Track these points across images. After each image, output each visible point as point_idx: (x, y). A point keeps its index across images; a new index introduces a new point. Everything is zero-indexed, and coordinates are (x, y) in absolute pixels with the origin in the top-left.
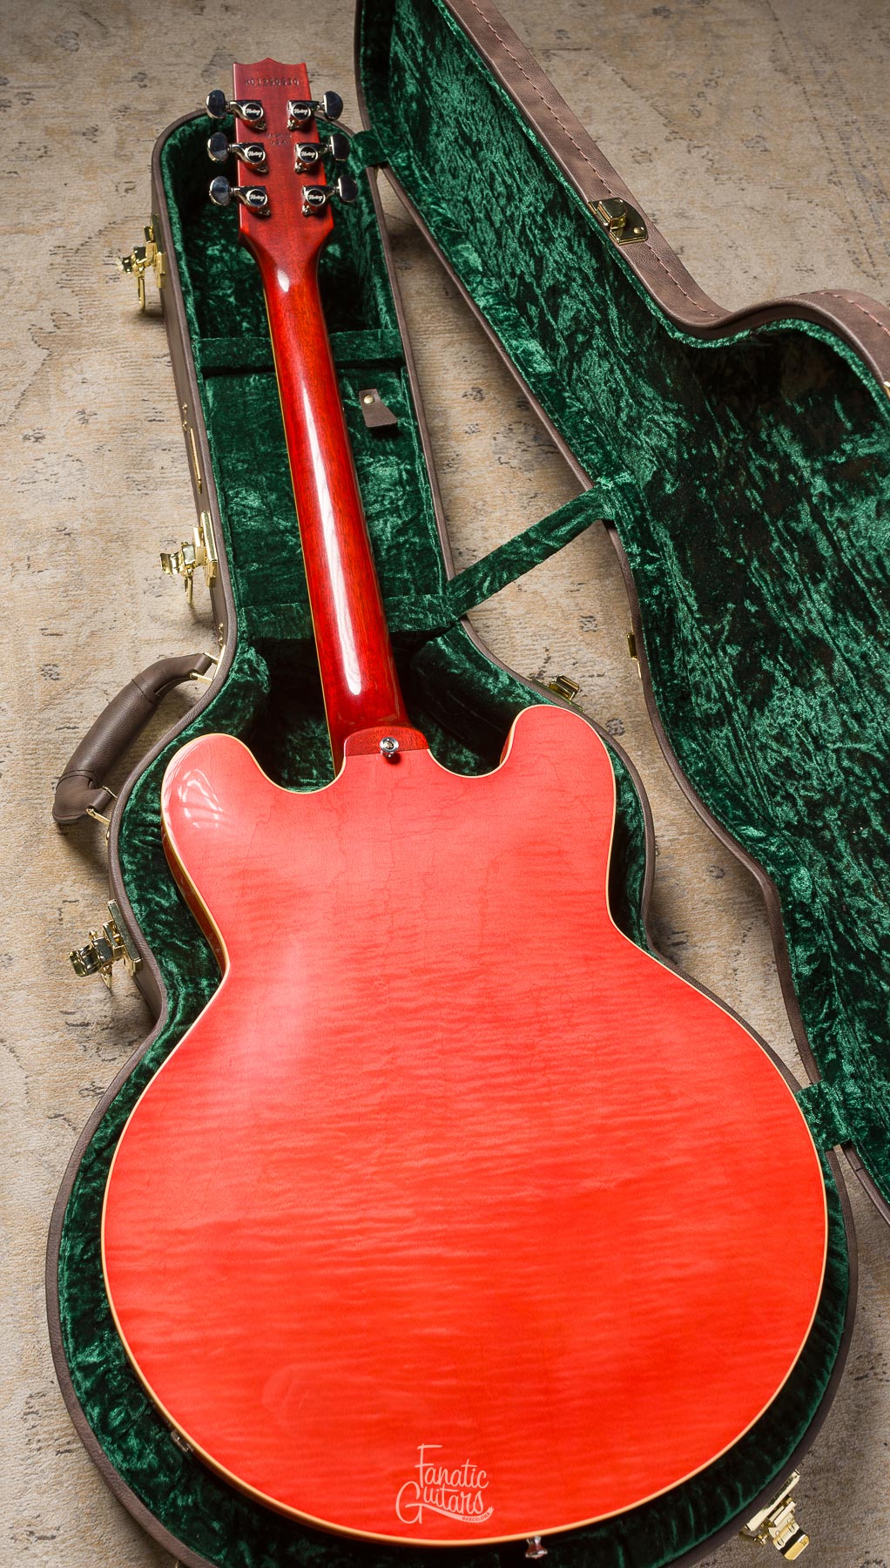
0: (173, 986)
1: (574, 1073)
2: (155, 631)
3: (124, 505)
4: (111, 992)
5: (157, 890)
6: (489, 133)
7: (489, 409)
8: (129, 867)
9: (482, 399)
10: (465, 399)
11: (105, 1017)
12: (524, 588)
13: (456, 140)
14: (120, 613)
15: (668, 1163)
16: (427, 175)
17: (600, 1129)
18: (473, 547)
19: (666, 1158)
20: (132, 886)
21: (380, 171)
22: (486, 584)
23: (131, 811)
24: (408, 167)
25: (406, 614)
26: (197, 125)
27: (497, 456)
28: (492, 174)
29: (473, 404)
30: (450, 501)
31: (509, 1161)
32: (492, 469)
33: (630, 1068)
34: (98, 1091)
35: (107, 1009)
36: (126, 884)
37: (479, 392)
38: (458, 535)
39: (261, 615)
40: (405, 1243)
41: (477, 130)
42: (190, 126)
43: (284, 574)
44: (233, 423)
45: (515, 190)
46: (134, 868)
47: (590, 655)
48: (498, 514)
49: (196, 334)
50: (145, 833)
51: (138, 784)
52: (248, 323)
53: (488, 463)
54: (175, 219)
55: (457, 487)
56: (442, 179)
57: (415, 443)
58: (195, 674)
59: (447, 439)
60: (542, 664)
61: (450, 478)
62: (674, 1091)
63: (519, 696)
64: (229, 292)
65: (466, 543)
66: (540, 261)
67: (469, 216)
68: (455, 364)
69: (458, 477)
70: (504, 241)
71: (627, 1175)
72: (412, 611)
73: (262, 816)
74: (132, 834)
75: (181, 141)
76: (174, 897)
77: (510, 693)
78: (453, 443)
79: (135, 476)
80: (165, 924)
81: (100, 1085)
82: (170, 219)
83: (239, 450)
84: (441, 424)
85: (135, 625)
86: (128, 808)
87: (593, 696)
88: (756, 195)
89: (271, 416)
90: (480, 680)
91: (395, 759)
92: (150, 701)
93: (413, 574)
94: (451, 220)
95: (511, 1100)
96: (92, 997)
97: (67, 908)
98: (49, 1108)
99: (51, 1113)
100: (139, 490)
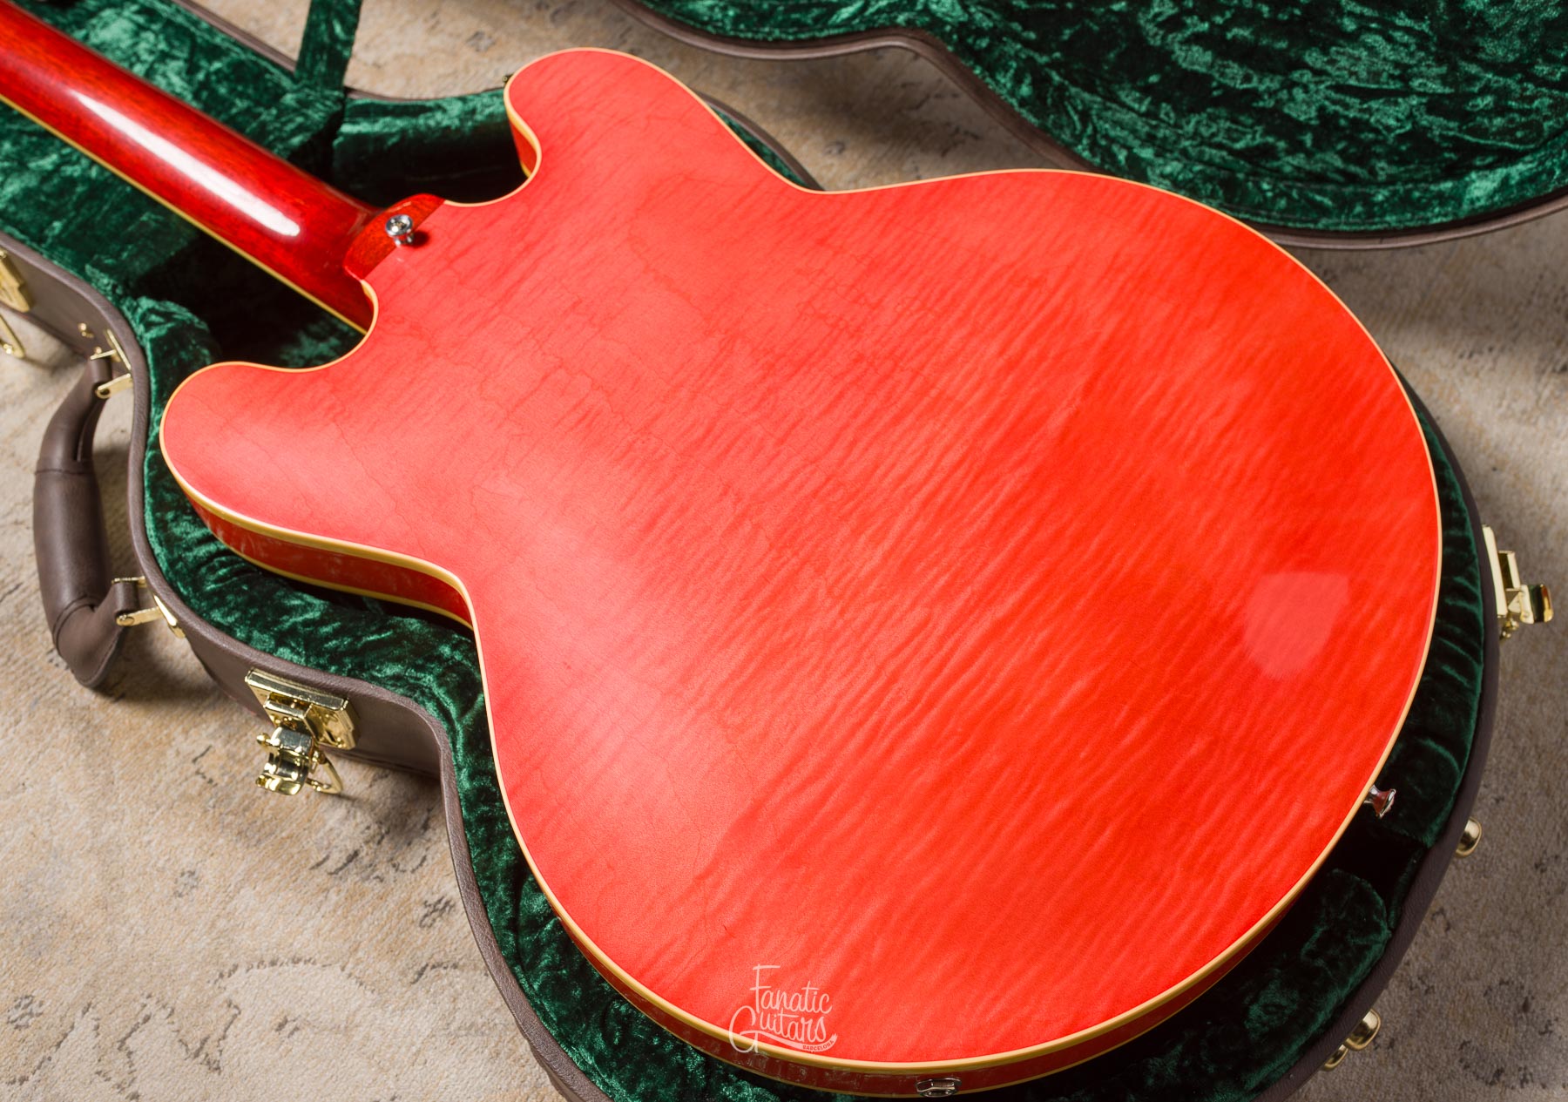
0: (414, 689)
1: (928, 344)
4: (348, 798)
5: (290, 611)
8: (231, 619)
11: (368, 828)
15: (1104, 337)
17: (1011, 366)
19: (1098, 334)
20: (256, 634)
23: (172, 564)
25: (280, 130)
31: (960, 473)
33: (973, 292)
34: (440, 906)
35: (362, 819)
36: (247, 641)
39: (117, 256)
40: (949, 644)
43: (100, 208)
46: (237, 615)
50: (213, 570)
51: (151, 533)
58: (101, 388)
62: (1036, 275)
63: (486, 106)
71: (1080, 382)
72: (284, 124)
73: (331, 408)
74: (196, 584)
76: (317, 602)
77: (473, 111)
80: (336, 634)
81: (436, 898)
86: (164, 569)
90: (429, 127)
91: (419, 239)
92: (80, 474)
93: (248, 97)
95: (897, 420)
96: (331, 824)
97: (205, 764)
98: (403, 973)
99: (411, 976)
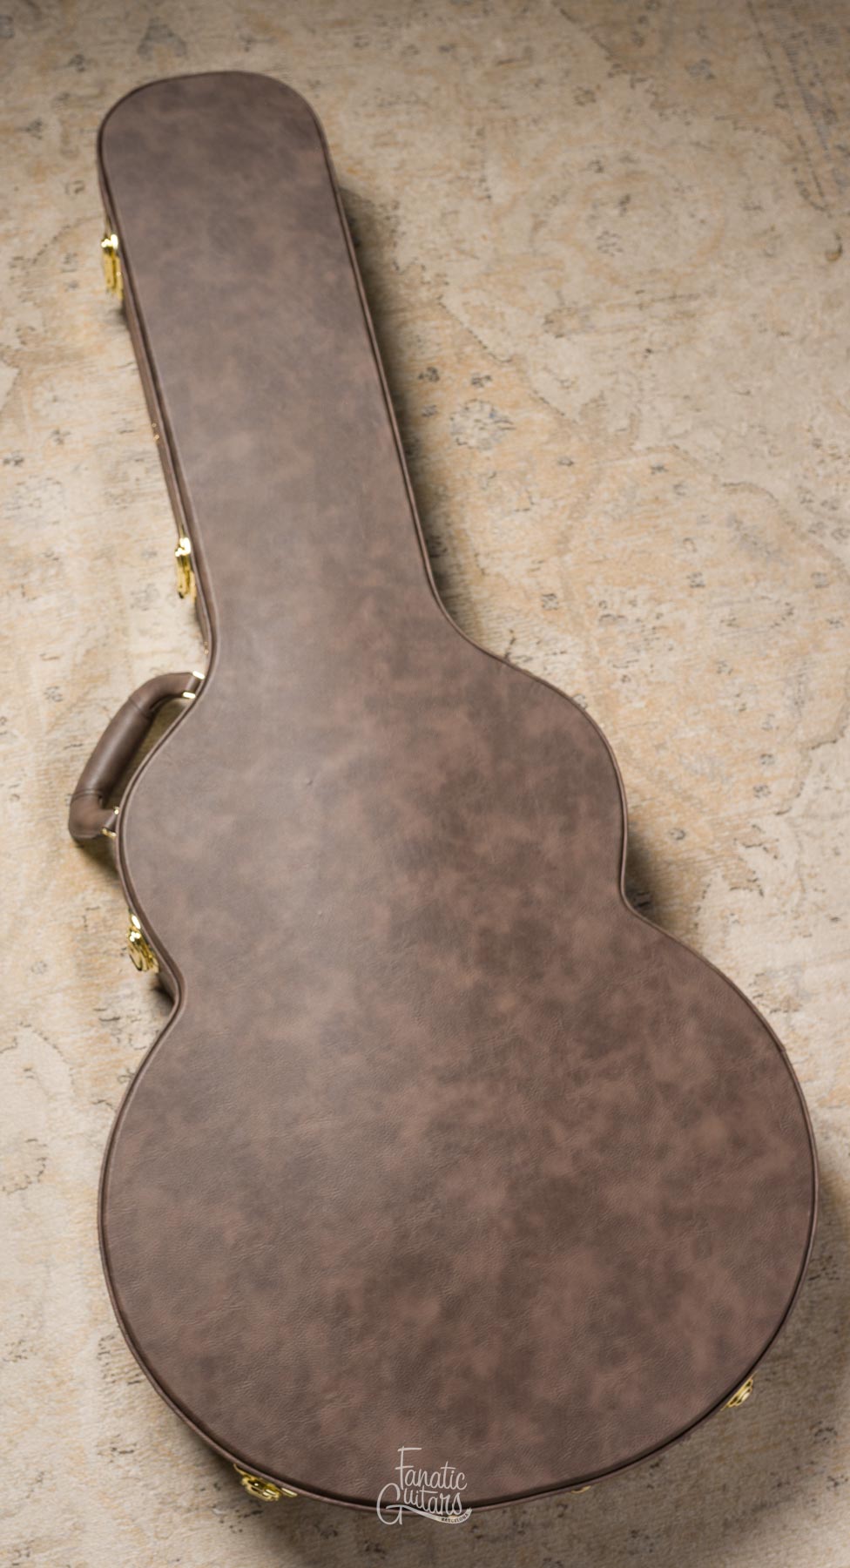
9: (438, 378)
10: (420, 381)
12: (487, 571)
27: (455, 438)
29: (429, 385)
32: (450, 451)
47: (552, 633)
48: (459, 498)
53: (446, 445)
58: (186, 694)
68: (409, 345)
79: (114, 490)
85: (125, 640)
88: (703, 128)
96: (120, 993)
97: (90, 915)
98: (93, 1095)
99: (95, 1099)
100: (118, 504)
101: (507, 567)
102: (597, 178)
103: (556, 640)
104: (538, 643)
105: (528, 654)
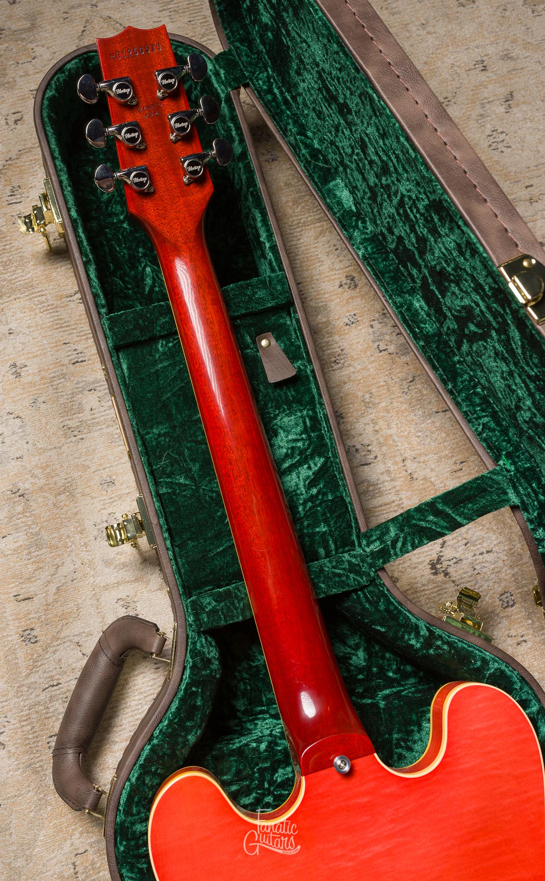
2: (111, 576)
3: (64, 455)
6: (357, 105)
7: (362, 297)
9: (356, 286)
10: (341, 290)
12: (415, 476)
13: (319, 89)
14: (79, 563)
16: (289, 97)
18: (366, 442)
21: (242, 90)
22: (399, 545)
23: (122, 824)
24: (270, 91)
26: (70, 70)
27: (376, 345)
28: (361, 138)
29: (349, 293)
30: (342, 398)
32: (372, 359)
37: (352, 280)
38: (353, 432)
41: (345, 95)
42: (64, 73)
44: (149, 395)
45: (392, 169)
47: (479, 533)
48: (384, 404)
49: (103, 307)
52: (144, 248)
53: (369, 353)
54: (65, 182)
55: (345, 383)
56: (306, 112)
57: (313, 386)
58: (153, 656)
59: (331, 334)
60: (439, 549)
61: (339, 375)
64: (122, 217)
65: (360, 439)
66: (422, 241)
67: (337, 157)
68: (328, 254)
69: (346, 372)
70: (379, 199)
75: (56, 90)
77: (432, 646)
78: (336, 338)
79: (69, 422)
82: (61, 182)
83: (158, 423)
84: (324, 320)
85: (92, 573)
86: (118, 820)
87: (485, 573)
89: (182, 381)
92: (118, 665)
93: (329, 526)
94: (319, 151)
100: (75, 436)
101: (432, 470)
102: (483, 77)
103: (483, 539)
104: (466, 544)
105: (457, 555)
